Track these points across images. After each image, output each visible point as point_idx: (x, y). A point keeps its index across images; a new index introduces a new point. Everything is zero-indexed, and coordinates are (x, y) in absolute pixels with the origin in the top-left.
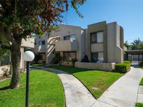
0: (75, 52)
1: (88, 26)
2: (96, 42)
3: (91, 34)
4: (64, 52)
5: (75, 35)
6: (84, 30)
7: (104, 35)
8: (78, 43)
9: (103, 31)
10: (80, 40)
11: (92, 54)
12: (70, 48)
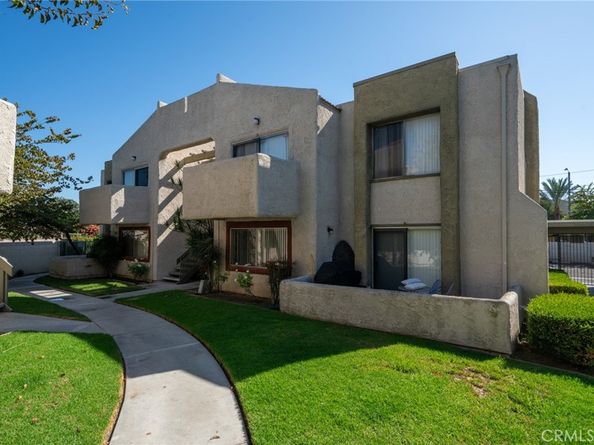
0: (286, 223)
1: (356, 85)
2: (397, 172)
3: (373, 127)
4: (232, 224)
5: (285, 134)
6: (338, 110)
7: (443, 128)
8: (300, 174)
9: (436, 110)
10: (310, 162)
11: (377, 235)
12: (254, 200)
